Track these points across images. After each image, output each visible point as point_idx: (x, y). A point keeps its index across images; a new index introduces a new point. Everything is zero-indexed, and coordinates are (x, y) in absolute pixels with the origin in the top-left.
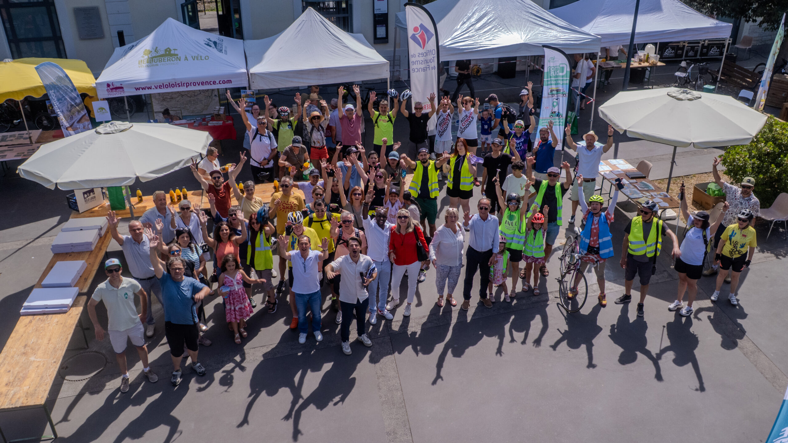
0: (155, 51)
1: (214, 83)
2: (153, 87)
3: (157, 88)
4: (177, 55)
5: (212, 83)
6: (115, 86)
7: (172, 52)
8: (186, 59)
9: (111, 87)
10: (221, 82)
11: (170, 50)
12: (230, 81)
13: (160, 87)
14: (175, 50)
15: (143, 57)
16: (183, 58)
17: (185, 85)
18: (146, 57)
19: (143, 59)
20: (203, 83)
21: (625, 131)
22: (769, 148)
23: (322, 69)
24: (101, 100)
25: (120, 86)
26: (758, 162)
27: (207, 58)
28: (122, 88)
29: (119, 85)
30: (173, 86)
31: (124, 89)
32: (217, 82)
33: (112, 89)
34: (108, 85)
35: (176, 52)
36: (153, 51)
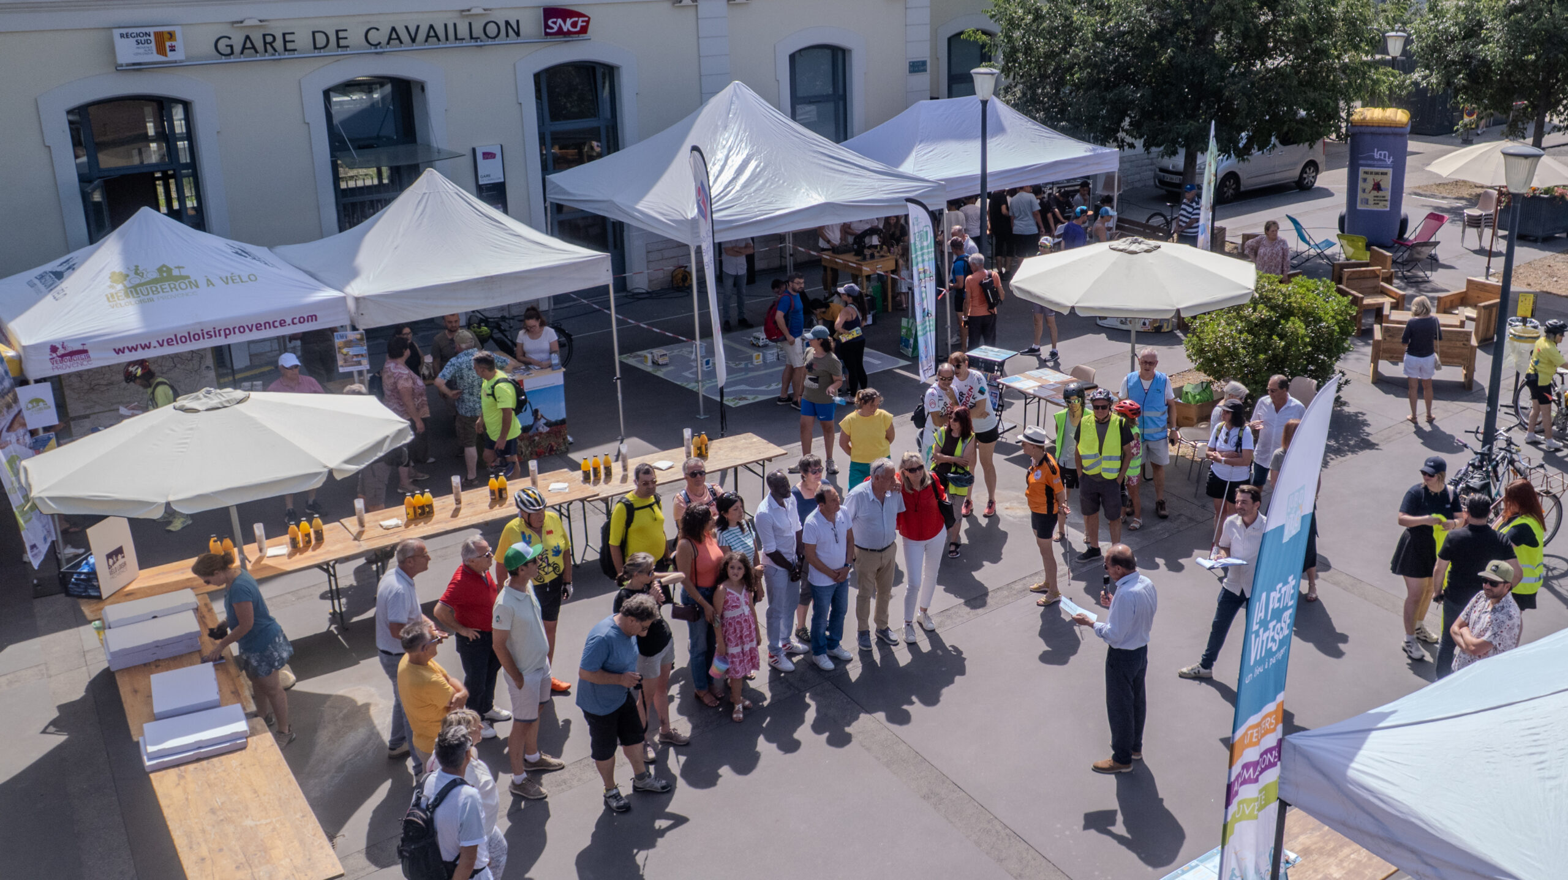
0: (136, 273)
1: (282, 323)
2: (154, 343)
3: (162, 345)
4: (188, 277)
5: (277, 324)
6: (69, 350)
7: (175, 272)
8: (209, 283)
9: (61, 351)
10: (296, 321)
11: (169, 270)
12: (313, 318)
13: (169, 342)
14: (179, 267)
15: (111, 287)
16: (202, 282)
17: (222, 333)
18: (120, 287)
19: (113, 291)
20: (258, 327)
21: (1073, 308)
22: (1264, 312)
23: (492, 277)
24: (37, 381)
25: (81, 348)
26: (1250, 338)
27: (252, 278)
28: (85, 352)
29: (77, 347)
30: (196, 337)
31: (90, 353)
32: (289, 321)
33: (62, 356)
34: (54, 349)
35: (184, 272)
36: (132, 274)
